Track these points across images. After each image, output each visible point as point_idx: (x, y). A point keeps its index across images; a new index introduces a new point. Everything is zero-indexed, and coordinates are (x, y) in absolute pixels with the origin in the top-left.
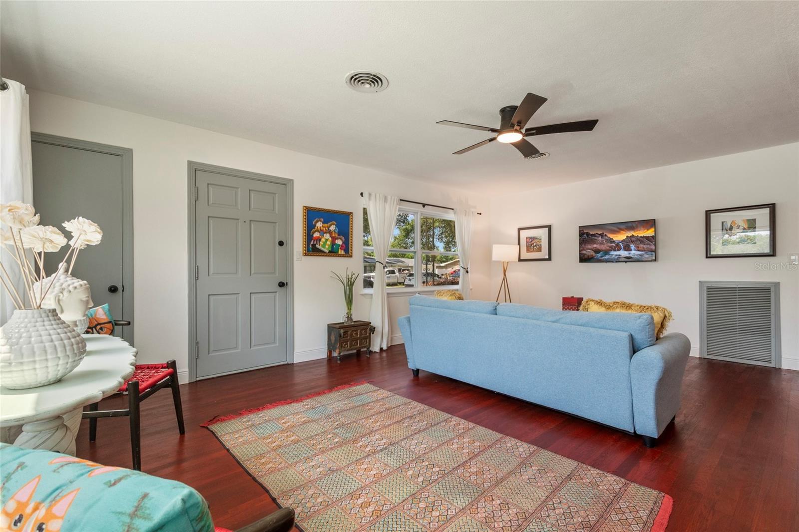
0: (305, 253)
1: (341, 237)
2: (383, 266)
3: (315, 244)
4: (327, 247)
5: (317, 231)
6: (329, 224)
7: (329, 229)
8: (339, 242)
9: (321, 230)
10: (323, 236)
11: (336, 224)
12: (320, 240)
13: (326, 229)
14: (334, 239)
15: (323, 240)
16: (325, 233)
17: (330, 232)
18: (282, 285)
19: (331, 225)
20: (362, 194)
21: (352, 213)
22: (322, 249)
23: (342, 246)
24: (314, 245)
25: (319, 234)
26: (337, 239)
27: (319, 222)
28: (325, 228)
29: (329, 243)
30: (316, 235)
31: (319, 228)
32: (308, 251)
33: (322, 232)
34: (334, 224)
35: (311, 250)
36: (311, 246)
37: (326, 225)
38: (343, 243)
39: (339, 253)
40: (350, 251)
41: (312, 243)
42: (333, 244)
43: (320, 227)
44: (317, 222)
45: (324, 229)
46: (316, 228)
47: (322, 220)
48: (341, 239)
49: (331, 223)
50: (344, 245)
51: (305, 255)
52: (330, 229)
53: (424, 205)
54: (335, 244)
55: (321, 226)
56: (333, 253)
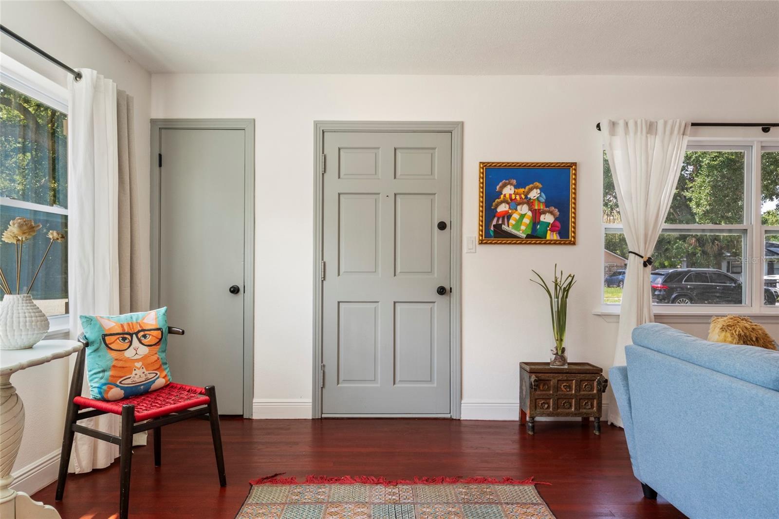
0: (482, 240)
1: (553, 208)
2: (642, 261)
3: (501, 225)
4: (523, 228)
5: (505, 201)
6: (527, 188)
7: (526, 197)
8: (548, 218)
9: (511, 199)
10: (516, 210)
11: (540, 186)
12: (509, 217)
13: (521, 198)
14: (536, 214)
15: (516, 216)
16: (519, 204)
17: (530, 203)
18: (442, 291)
19: (531, 190)
20: (598, 126)
21: (575, 164)
22: (514, 232)
23: (553, 225)
24: (498, 227)
25: (507, 206)
26: (544, 213)
27: (509, 187)
28: (520, 195)
29: (526, 221)
30: (503, 208)
31: (508, 196)
32: (487, 235)
33: (513, 203)
34: (537, 188)
35: (492, 234)
36: (492, 228)
37: (521, 190)
38: (556, 219)
39: (548, 237)
40: (571, 234)
41: (494, 222)
42: (535, 221)
43: (510, 195)
44: (505, 186)
45: (518, 197)
46: (502, 196)
47: (514, 182)
48: (551, 213)
49: (531, 186)
50: (558, 224)
51: (481, 242)
52: (529, 196)
53: (766, 128)
54: (539, 222)
55: (512, 192)
56: (535, 237)
